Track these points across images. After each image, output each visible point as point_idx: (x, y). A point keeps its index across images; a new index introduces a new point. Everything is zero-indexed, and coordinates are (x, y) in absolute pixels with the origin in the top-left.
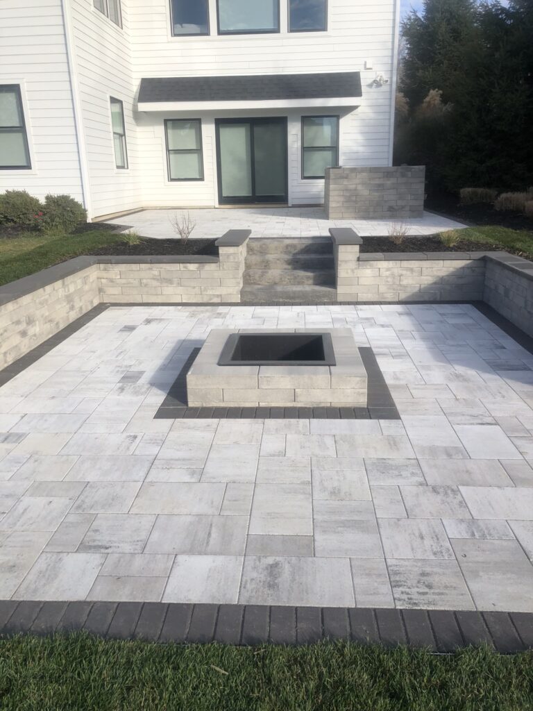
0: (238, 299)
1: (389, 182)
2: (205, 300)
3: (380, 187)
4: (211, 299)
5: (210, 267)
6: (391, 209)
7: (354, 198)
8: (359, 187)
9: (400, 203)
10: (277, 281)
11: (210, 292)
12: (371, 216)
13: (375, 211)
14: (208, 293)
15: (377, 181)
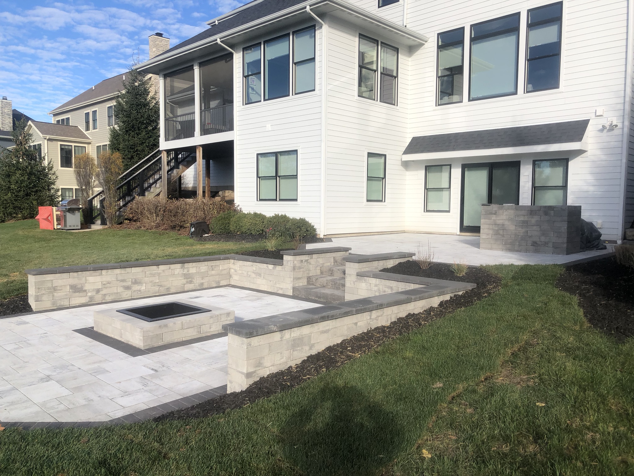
0: (290, 293)
1: (534, 220)
2: (275, 291)
3: (525, 224)
4: (278, 291)
5: (279, 268)
6: (534, 244)
7: (501, 232)
8: (507, 223)
9: (543, 239)
10: (325, 284)
11: (278, 286)
12: (516, 248)
13: (520, 245)
14: (276, 286)
15: (522, 218)
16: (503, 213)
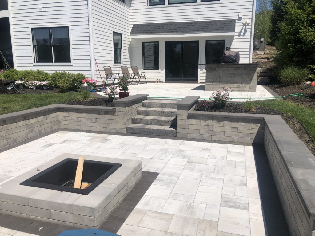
0: (124, 131)
2: (108, 130)
4: (111, 130)
11: (110, 126)
16: (220, 69)
